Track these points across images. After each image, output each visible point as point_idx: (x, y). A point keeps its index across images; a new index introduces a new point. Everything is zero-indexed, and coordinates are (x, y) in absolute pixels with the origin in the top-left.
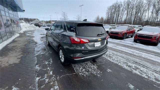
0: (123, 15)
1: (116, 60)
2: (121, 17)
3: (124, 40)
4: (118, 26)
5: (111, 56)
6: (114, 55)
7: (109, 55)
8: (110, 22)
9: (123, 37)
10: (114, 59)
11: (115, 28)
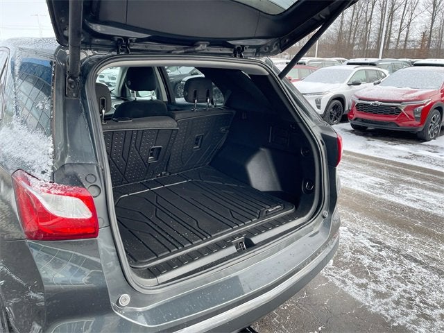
0: (416, 12)
1: (396, 295)
2: (406, 22)
3: (432, 142)
4: (393, 70)
5: (366, 261)
6: (383, 253)
7: (349, 254)
8: (353, 45)
9: (425, 130)
10: (383, 289)
11: (377, 80)
